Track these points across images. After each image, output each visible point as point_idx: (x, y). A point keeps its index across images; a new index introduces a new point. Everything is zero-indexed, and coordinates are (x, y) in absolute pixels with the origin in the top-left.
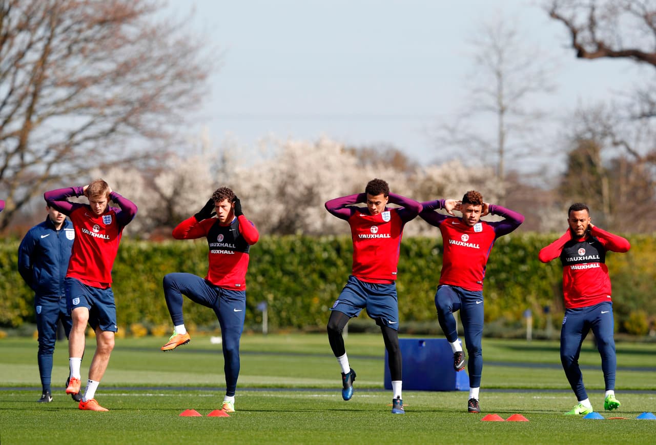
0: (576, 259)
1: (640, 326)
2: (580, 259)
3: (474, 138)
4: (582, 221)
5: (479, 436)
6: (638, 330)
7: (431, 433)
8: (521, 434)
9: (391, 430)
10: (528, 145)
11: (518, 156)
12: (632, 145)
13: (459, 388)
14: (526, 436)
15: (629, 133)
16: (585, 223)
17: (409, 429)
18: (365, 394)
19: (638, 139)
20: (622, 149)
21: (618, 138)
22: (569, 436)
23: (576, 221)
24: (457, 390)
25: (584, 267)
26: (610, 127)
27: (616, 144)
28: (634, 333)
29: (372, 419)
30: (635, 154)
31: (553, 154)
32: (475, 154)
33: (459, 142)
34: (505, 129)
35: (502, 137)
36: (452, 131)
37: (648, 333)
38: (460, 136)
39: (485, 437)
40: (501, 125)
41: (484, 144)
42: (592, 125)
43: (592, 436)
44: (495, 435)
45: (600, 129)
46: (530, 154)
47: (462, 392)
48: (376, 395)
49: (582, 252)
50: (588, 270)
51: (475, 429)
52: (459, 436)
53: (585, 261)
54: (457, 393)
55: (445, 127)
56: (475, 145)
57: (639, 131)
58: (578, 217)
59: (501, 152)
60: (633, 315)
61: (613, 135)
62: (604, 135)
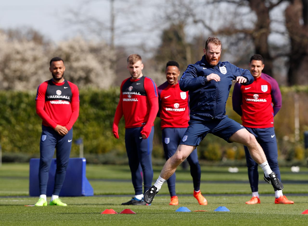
0: (54, 97)
1: (215, 154)
2: (58, 97)
3: (92, 19)
4: (60, 68)
5: (100, 223)
6: (214, 157)
7: (64, 222)
8: (131, 221)
9: (35, 220)
10: (132, 24)
11: (125, 32)
12: (207, 22)
13: (84, 194)
14: (134, 222)
15: (204, 14)
16: (62, 70)
17: (48, 220)
18: (15, 199)
19: (211, 18)
20: (200, 25)
21: (197, 18)
22: (166, 222)
23: (56, 68)
24: (83, 196)
25: (60, 102)
26: (191, 10)
27: (196, 22)
28: (211, 160)
29: (21, 214)
30: (209, 29)
31: (151, 30)
32: (93, 31)
33: (82, 22)
34: (115, 12)
35: (113, 19)
36: (76, 14)
37: (221, 159)
38: (82, 18)
39: (104, 223)
40: (112, 9)
41: (100, 24)
42: (178, 9)
43: (182, 221)
44: (111, 222)
45: (184, 11)
46: (133, 31)
47: (86, 197)
48: (23, 200)
49: (59, 92)
50: (62, 105)
51: (97, 219)
52: (85, 223)
53: (61, 99)
54: (83, 198)
55: (71, 11)
56: (93, 24)
57: (212, 13)
58: (57, 66)
59: (112, 29)
60: (210, 147)
61: (194, 15)
62: (187, 15)
